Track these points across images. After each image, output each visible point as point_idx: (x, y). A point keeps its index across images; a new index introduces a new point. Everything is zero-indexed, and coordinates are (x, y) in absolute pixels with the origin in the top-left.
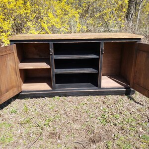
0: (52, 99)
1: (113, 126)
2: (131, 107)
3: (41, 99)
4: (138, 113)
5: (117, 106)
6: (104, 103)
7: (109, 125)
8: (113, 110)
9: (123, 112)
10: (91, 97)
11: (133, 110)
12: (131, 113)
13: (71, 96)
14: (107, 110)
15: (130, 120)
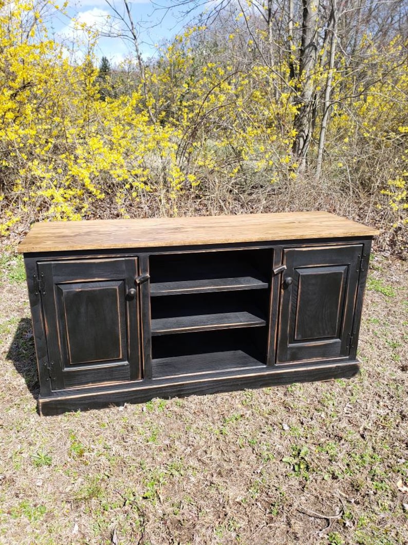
0: (144, 406)
1: (330, 481)
2: (358, 414)
3: (114, 409)
4: (380, 434)
5: (323, 415)
6: (287, 408)
7: (319, 479)
8: (317, 431)
9: (344, 435)
10: (249, 391)
11: (364, 424)
12: (362, 436)
13: (194, 393)
14: (301, 431)
15: (367, 459)
